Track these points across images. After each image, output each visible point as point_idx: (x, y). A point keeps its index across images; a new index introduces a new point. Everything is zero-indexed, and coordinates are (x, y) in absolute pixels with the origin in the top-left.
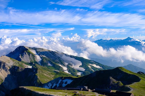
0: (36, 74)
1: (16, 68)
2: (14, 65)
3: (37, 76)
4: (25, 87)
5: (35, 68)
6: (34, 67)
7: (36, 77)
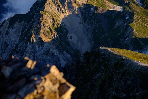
0: (131, 25)
1: (92, 9)
2: (88, 3)
3: (132, 29)
4: (110, 50)
5: (130, 11)
6: (127, 8)
7: (130, 30)
